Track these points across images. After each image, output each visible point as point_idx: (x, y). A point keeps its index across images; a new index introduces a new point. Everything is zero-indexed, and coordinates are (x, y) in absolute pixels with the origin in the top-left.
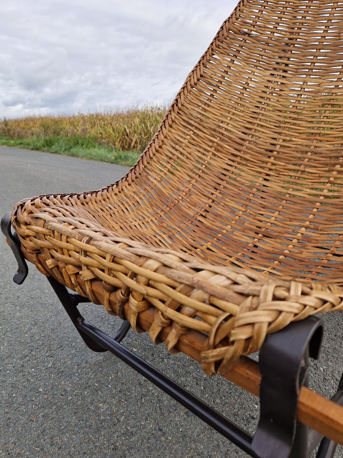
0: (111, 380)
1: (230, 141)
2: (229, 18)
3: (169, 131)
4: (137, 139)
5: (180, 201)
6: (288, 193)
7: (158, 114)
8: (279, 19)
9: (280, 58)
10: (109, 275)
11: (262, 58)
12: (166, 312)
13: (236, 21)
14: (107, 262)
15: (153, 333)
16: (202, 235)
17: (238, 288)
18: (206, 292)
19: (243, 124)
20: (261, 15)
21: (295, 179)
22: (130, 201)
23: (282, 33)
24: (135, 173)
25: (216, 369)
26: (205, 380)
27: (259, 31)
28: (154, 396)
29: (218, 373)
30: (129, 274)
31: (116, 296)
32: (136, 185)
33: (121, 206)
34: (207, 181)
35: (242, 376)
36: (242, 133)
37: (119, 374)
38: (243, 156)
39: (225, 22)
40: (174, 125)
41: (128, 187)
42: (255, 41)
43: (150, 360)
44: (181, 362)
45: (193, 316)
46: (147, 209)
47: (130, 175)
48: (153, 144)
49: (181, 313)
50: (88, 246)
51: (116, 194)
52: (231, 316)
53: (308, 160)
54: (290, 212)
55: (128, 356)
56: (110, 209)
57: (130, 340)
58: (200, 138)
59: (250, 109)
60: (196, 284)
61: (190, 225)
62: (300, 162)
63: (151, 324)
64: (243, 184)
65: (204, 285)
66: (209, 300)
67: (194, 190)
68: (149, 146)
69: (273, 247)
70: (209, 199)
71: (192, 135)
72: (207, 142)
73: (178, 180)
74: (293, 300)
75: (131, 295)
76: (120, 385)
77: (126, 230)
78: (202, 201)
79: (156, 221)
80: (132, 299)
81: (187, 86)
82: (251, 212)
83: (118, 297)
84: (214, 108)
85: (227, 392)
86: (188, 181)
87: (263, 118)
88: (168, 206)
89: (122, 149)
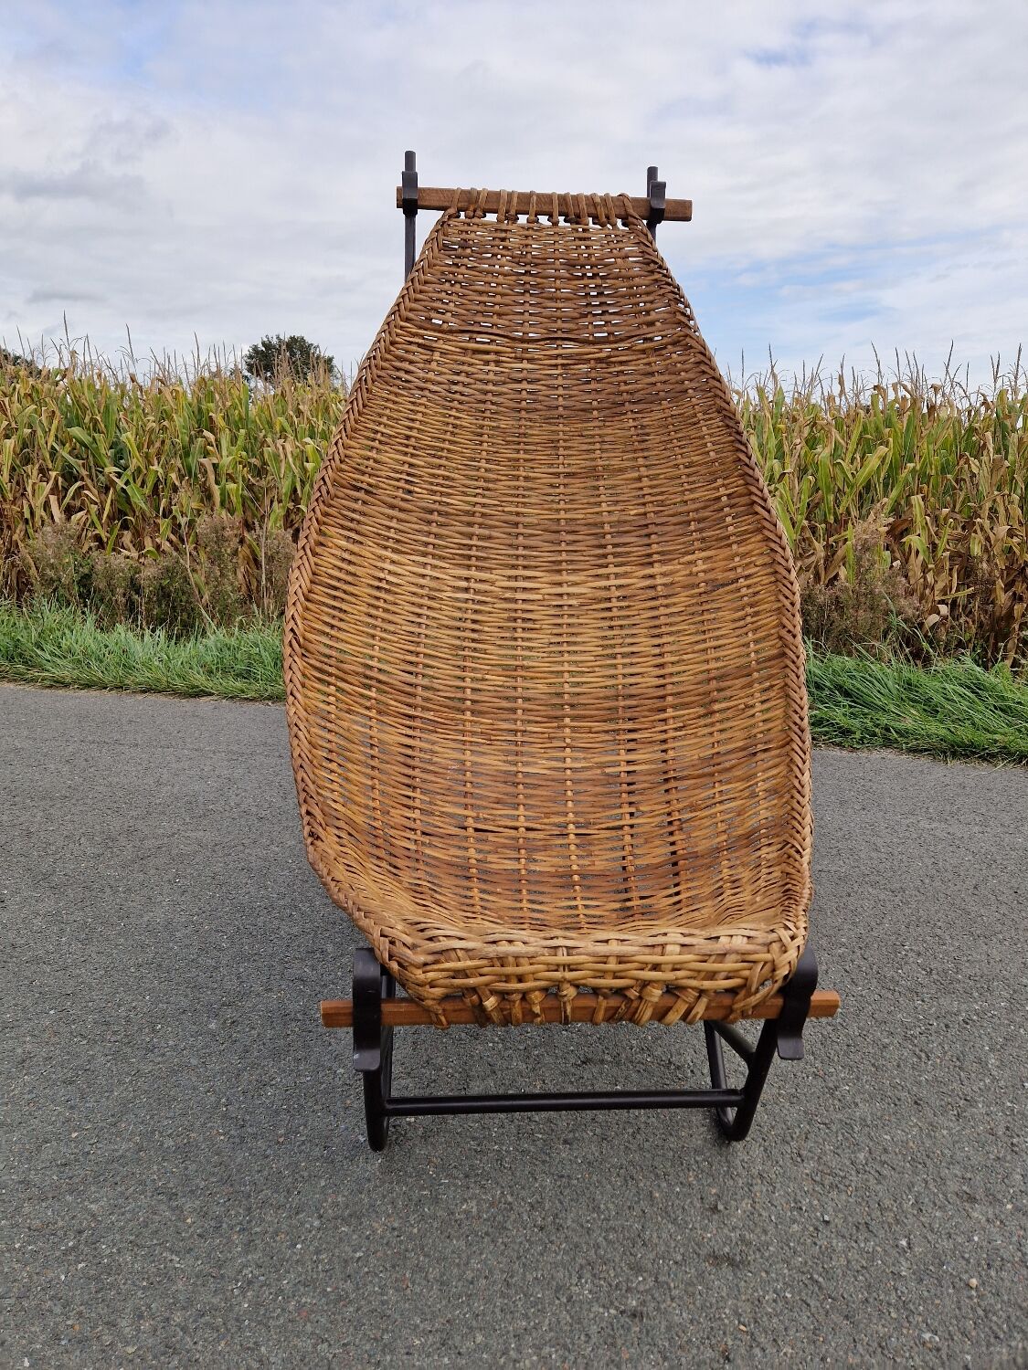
1: (393, 691)
3: (306, 696)
6: (519, 772)
34: (393, 777)
36: (405, 672)
38: (423, 715)
40: (307, 683)
52: (766, 963)
53: (522, 711)
54: (538, 803)
58: (348, 696)
62: (512, 716)
64: (446, 768)
67: (386, 800)
69: (553, 866)
70: (414, 810)
71: (337, 694)
72: (362, 701)
73: (359, 791)
82: (485, 815)
84: (347, 631)
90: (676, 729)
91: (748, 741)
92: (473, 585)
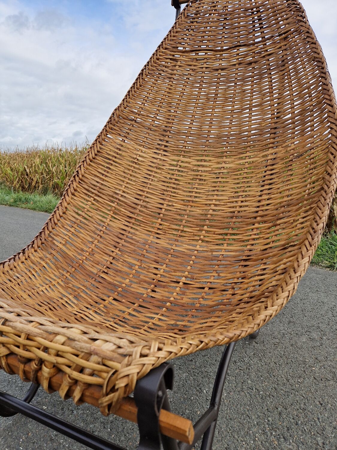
0: (22, 442)
1: (126, 205)
2: (119, 107)
3: (72, 198)
4: (39, 179)
5: (85, 261)
6: (172, 249)
7: (60, 155)
8: (158, 111)
9: (161, 140)
10: (24, 350)
11: (147, 140)
12: (72, 374)
13: (125, 110)
14: (22, 340)
15: (62, 392)
16: (105, 291)
17: (121, 351)
18: (100, 357)
19: (135, 192)
20: (144, 107)
21: (177, 237)
22: (36, 267)
23: (160, 121)
24: (41, 239)
25: (109, 410)
26: (111, 423)
27: (143, 118)
28: (66, 448)
29: (111, 412)
30: (42, 348)
31: (30, 366)
32: (42, 251)
33: (28, 273)
34: (107, 241)
35: (127, 411)
36: (135, 198)
37: (30, 434)
38: (137, 218)
39: (116, 110)
40: (76, 193)
41: (34, 253)
42: (140, 126)
43: (60, 415)
44: (89, 411)
45: (92, 375)
46: (54, 272)
47: (35, 242)
48: (57, 211)
49: (83, 374)
50: (4, 327)
51: (22, 262)
52: (116, 371)
53: (185, 221)
54: (174, 265)
55: (39, 414)
56: (18, 278)
57: (39, 399)
58: (100, 203)
59: (140, 180)
60: (92, 351)
61: (94, 283)
62: (180, 223)
63: (60, 385)
64: (137, 242)
65: (98, 352)
66: (102, 362)
67: (96, 249)
68: (54, 213)
69: (162, 296)
70: (110, 256)
71: (93, 201)
72: (106, 207)
73: (81, 242)
74: (151, 356)
75: (43, 365)
76: (32, 444)
77: (34, 297)
78: (103, 258)
79: (62, 283)
80: (44, 368)
81: (86, 160)
82: (145, 266)
83: (32, 368)
84: (110, 178)
85: (130, 429)
86: (91, 242)
87: (151, 187)
88: (73, 267)
89: (22, 190)
90: (255, 234)
91: (287, 241)
92: (180, 163)
